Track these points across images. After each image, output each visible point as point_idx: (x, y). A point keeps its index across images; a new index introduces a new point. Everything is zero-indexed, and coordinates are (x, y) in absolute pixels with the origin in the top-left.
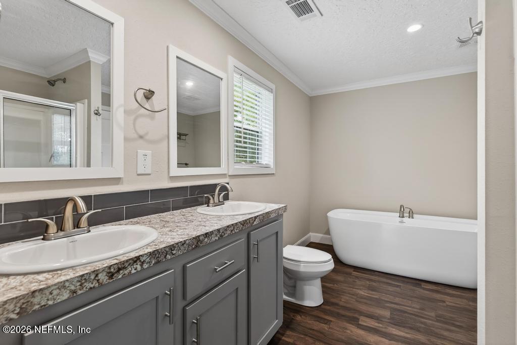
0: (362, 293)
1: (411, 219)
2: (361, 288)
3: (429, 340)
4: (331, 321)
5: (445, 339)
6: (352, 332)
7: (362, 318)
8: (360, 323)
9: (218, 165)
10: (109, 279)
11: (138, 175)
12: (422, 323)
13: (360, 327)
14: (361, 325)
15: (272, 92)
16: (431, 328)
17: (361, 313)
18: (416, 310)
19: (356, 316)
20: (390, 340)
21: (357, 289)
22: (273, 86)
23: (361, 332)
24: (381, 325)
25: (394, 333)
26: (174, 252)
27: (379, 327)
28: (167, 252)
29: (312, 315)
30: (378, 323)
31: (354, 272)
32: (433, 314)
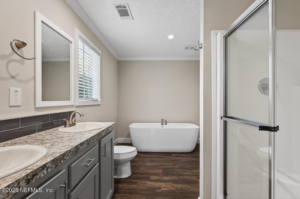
0: (148, 164)
1: (166, 125)
2: (148, 162)
3: (179, 178)
4: (137, 182)
5: (184, 176)
6: (148, 184)
7: (151, 176)
8: (151, 179)
9: (69, 99)
10: (27, 185)
11: (10, 107)
12: (175, 171)
13: (151, 181)
14: (151, 180)
15: (99, 55)
16: (179, 173)
17: (150, 174)
18: (171, 166)
19: (148, 176)
20: (164, 183)
21: (146, 163)
22: (100, 52)
23: (152, 183)
24: (159, 177)
25: (166, 179)
26: (65, 158)
27: (159, 178)
28: (61, 158)
29: (128, 182)
30: (158, 177)
31: (143, 155)
32: (178, 167)
